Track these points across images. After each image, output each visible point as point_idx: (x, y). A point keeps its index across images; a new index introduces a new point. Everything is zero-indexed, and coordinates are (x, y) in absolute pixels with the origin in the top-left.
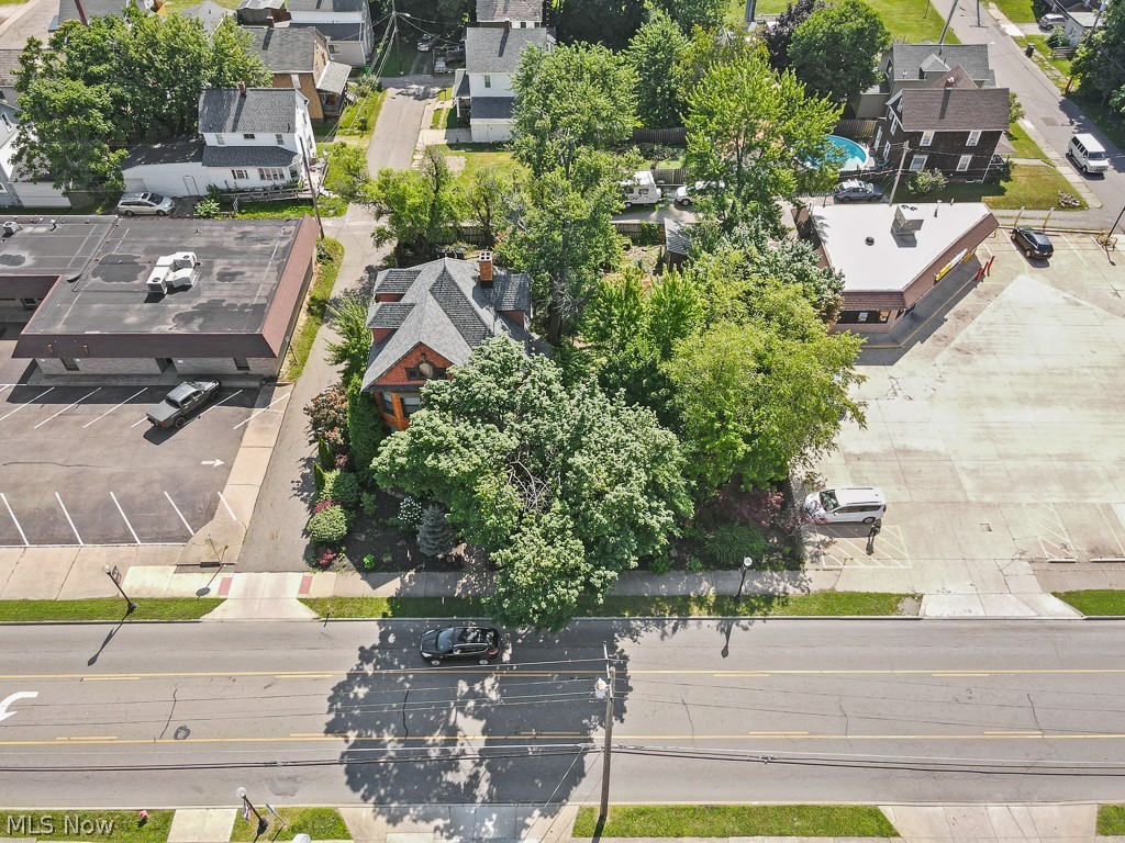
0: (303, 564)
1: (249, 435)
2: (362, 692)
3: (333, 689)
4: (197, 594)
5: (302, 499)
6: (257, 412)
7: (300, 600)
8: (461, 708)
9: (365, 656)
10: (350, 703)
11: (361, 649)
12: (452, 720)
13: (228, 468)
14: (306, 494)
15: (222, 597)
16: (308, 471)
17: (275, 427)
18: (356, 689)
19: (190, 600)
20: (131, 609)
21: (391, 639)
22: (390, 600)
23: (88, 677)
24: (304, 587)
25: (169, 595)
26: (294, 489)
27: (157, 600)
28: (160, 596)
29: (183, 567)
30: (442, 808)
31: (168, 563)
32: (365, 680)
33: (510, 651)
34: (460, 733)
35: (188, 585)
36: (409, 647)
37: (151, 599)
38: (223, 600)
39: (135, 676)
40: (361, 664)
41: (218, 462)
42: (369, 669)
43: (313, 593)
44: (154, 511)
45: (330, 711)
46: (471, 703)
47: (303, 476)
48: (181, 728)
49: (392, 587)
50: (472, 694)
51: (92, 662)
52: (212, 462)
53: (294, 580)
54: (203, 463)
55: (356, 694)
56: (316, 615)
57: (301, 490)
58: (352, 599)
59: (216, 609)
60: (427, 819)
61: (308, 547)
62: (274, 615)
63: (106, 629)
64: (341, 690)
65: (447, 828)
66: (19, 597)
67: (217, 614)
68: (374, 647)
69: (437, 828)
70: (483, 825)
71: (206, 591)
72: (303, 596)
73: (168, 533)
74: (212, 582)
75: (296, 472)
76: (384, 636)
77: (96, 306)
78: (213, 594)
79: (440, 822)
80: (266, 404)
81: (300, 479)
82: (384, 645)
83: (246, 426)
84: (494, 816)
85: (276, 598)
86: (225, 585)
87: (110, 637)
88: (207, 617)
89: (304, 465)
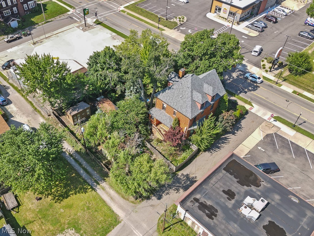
1: (247, 151)
4: (277, 121)
5: (241, 126)
7: (254, 107)
9: (246, 92)
13: (257, 145)
14: (240, 126)
16: (235, 131)
20: (293, 127)
21: (239, 92)
23: (306, 120)
24: (251, 109)
26: (242, 129)
31: (282, 131)
32: (248, 89)
35: (278, 124)
37: (288, 126)
39: (295, 114)
41: (259, 148)
42: (246, 90)
43: (250, 106)
44: (283, 145)
47: (238, 131)
51: (305, 122)
52: (261, 149)
53: (253, 111)
54: (264, 150)
56: (252, 103)
57: (240, 128)
58: (242, 101)
62: (261, 108)
63: (300, 126)
64: (254, 90)
72: (252, 107)
75: (239, 133)
76: (240, 93)
83: (246, 155)
85: (259, 110)
86: (269, 119)
87: (300, 125)
88: (276, 116)
89: (236, 133)
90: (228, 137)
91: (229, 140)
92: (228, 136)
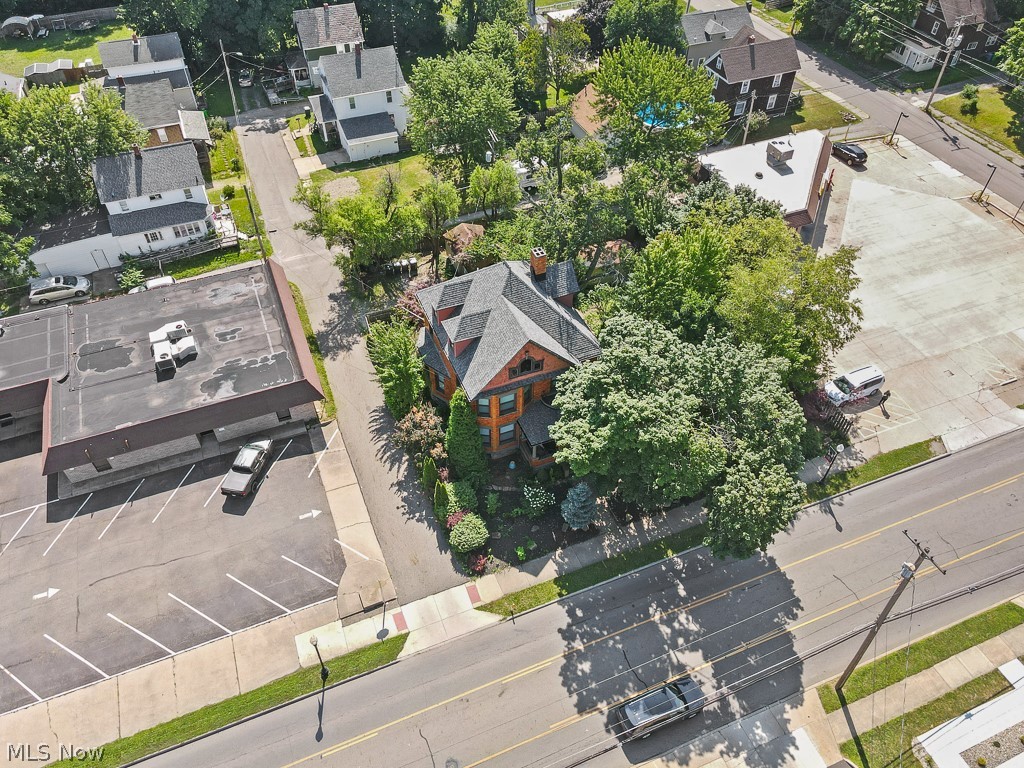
0: (459, 577)
1: (327, 479)
2: (586, 666)
3: (560, 675)
4: (378, 637)
5: (418, 521)
6: (320, 456)
7: (477, 608)
8: (675, 646)
9: (567, 635)
10: (583, 681)
11: (560, 631)
12: (675, 660)
13: (328, 514)
14: (417, 515)
15: (404, 632)
16: (405, 494)
17: (345, 463)
18: (580, 667)
19: (377, 645)
20: (325, 674)
21: (579, 613)
22: (556, 581)
23: (327, 752)
24: (475, 596)
25: (351, 649)
26: (404, 514)
27: (343, 657)
28: (343, 652)
29: (347, 619)
30: (714, 735)
31: (330, 620)
32: (582, 657)
33: (681, 587)
34: (688, 668)
35: (365, 632)
36: (599, 614)
37: (337, 659)
38: (407, 634)
39: (372, 734)
40: (569, 644)
41: (316, 513)
42: (578, 645)
43: (486, 599)
44: (284, 578)
45: (570, 693)
46: (681, 641)
47: (404, 499)
48: (448, 762)
49: (550, 571)
50: (676, 634)
51: (319, 736)
52: (309, 515)
53: (460, 593)
54: (301, 518)
55: (582, 671)
56: (501, 617)
57: (411, 512)
58: (523, 591)
59: (407, 645)
60: (709, 748)
61: (452, 560)
62: (462, 631)
63: (314, 701)
64: (567, 673)
65: (729, 749)
66: (198, 706)
67: (409, 649)
68: (569, 626)
69: (722, 753)
70: (754, 734)
71: (383, 633)
72: (478, 604)
73: (312, 592)
74: (387, 621)
75: (395, 498)
76: (571, 613)
77: (107, 399)
78: (393, 632)
79: (720, 747)
80: (323, 446)
81: (403, 504)
82: (576, 621)
83: (317, 471)
84: (758, 724)
85: (455, 614)
86: (400, 620)
87: (321, 708)
88: (402, 655)
89: (398, 490)
90: (396, 466)
91: (388, 465)
92: (399, 467)
